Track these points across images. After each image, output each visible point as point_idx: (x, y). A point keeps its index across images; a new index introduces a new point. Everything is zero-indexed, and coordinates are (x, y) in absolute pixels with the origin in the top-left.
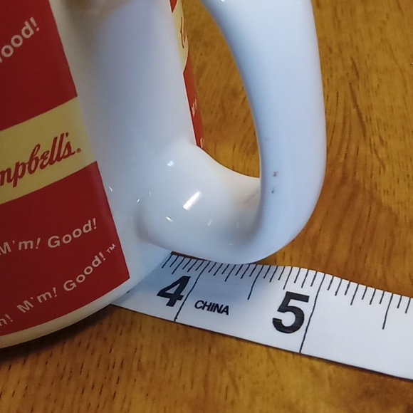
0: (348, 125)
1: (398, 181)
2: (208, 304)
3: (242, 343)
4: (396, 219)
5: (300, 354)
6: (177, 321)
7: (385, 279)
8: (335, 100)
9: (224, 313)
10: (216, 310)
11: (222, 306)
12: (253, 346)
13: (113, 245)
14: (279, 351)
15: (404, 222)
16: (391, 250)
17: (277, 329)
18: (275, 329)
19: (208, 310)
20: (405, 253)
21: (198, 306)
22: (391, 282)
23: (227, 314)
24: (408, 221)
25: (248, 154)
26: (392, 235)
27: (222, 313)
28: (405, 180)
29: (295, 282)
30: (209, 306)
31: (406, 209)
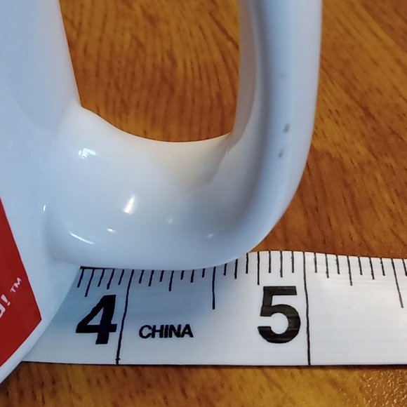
0: (230, 62)
1: (322, 119)
2: (158, 328)
3: (225, 371)
4: (342, 165)
5: (309, 366)
6: (120, 362)
7: (365, 241)
8: (201, 35)
9: (187, 336)
10: (173, 334)
11: (180, 326)
12: (241, 371)
13: (19, 280)
14: (279, 370)
15: (352, 167)
16: (353, 203)
17: (269, 341)
18: (265, 341)
19: (161, 336)
20: (372, 204)
21: (145, 334)
22: (374, 244)
23: (192, 336)
24: (356, 164)
25: (120, 117)
26: (347, 186)
27: (183, 336)
28: (328, 117)
29: (270, 272)
30: (161, 331)
31: (347, 151)
